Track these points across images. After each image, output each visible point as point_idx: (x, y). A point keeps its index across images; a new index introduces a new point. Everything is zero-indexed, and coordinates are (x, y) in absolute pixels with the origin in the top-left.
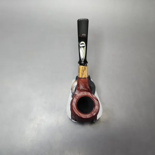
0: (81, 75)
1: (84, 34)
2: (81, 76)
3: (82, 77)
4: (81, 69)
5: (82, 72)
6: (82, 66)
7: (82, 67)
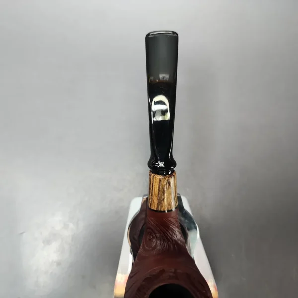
0: (156, 202)
1: (164, 75)
2: (156, 206)
3: (158, 207)
4: (156, 185)
5: (161, 193)
6: (158, 177)
7: (160, 180)
